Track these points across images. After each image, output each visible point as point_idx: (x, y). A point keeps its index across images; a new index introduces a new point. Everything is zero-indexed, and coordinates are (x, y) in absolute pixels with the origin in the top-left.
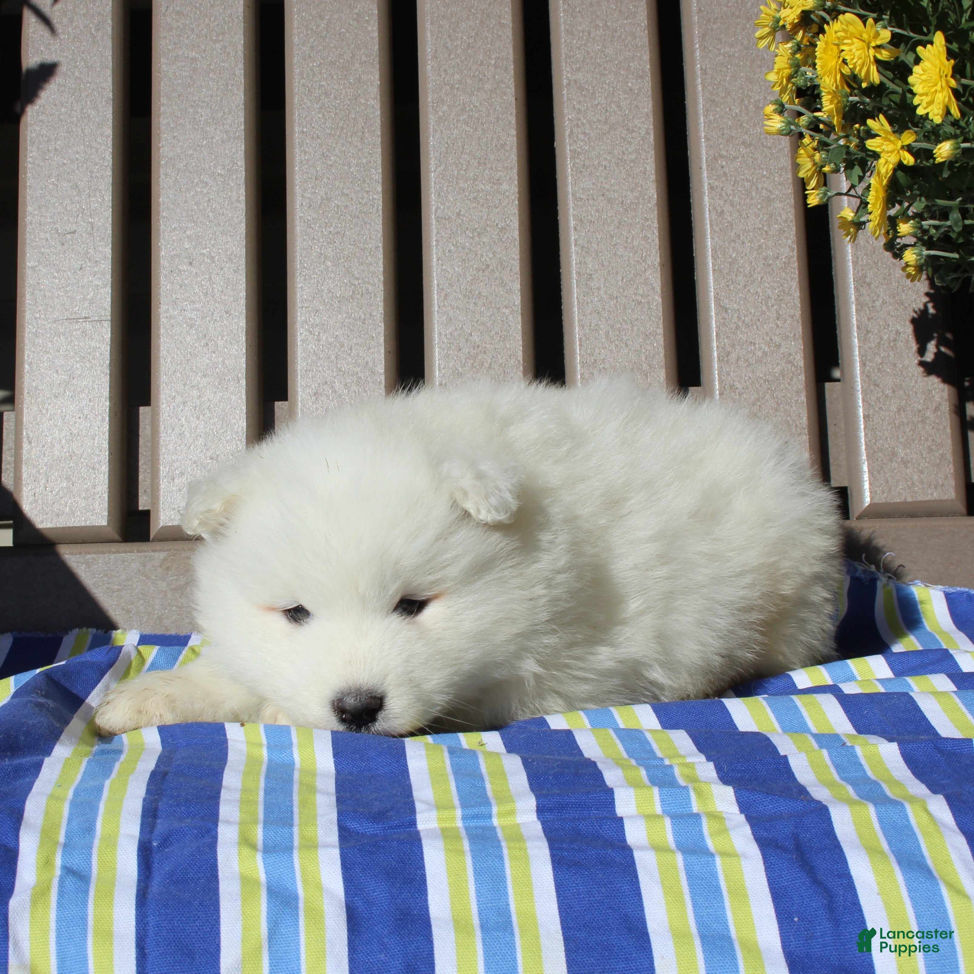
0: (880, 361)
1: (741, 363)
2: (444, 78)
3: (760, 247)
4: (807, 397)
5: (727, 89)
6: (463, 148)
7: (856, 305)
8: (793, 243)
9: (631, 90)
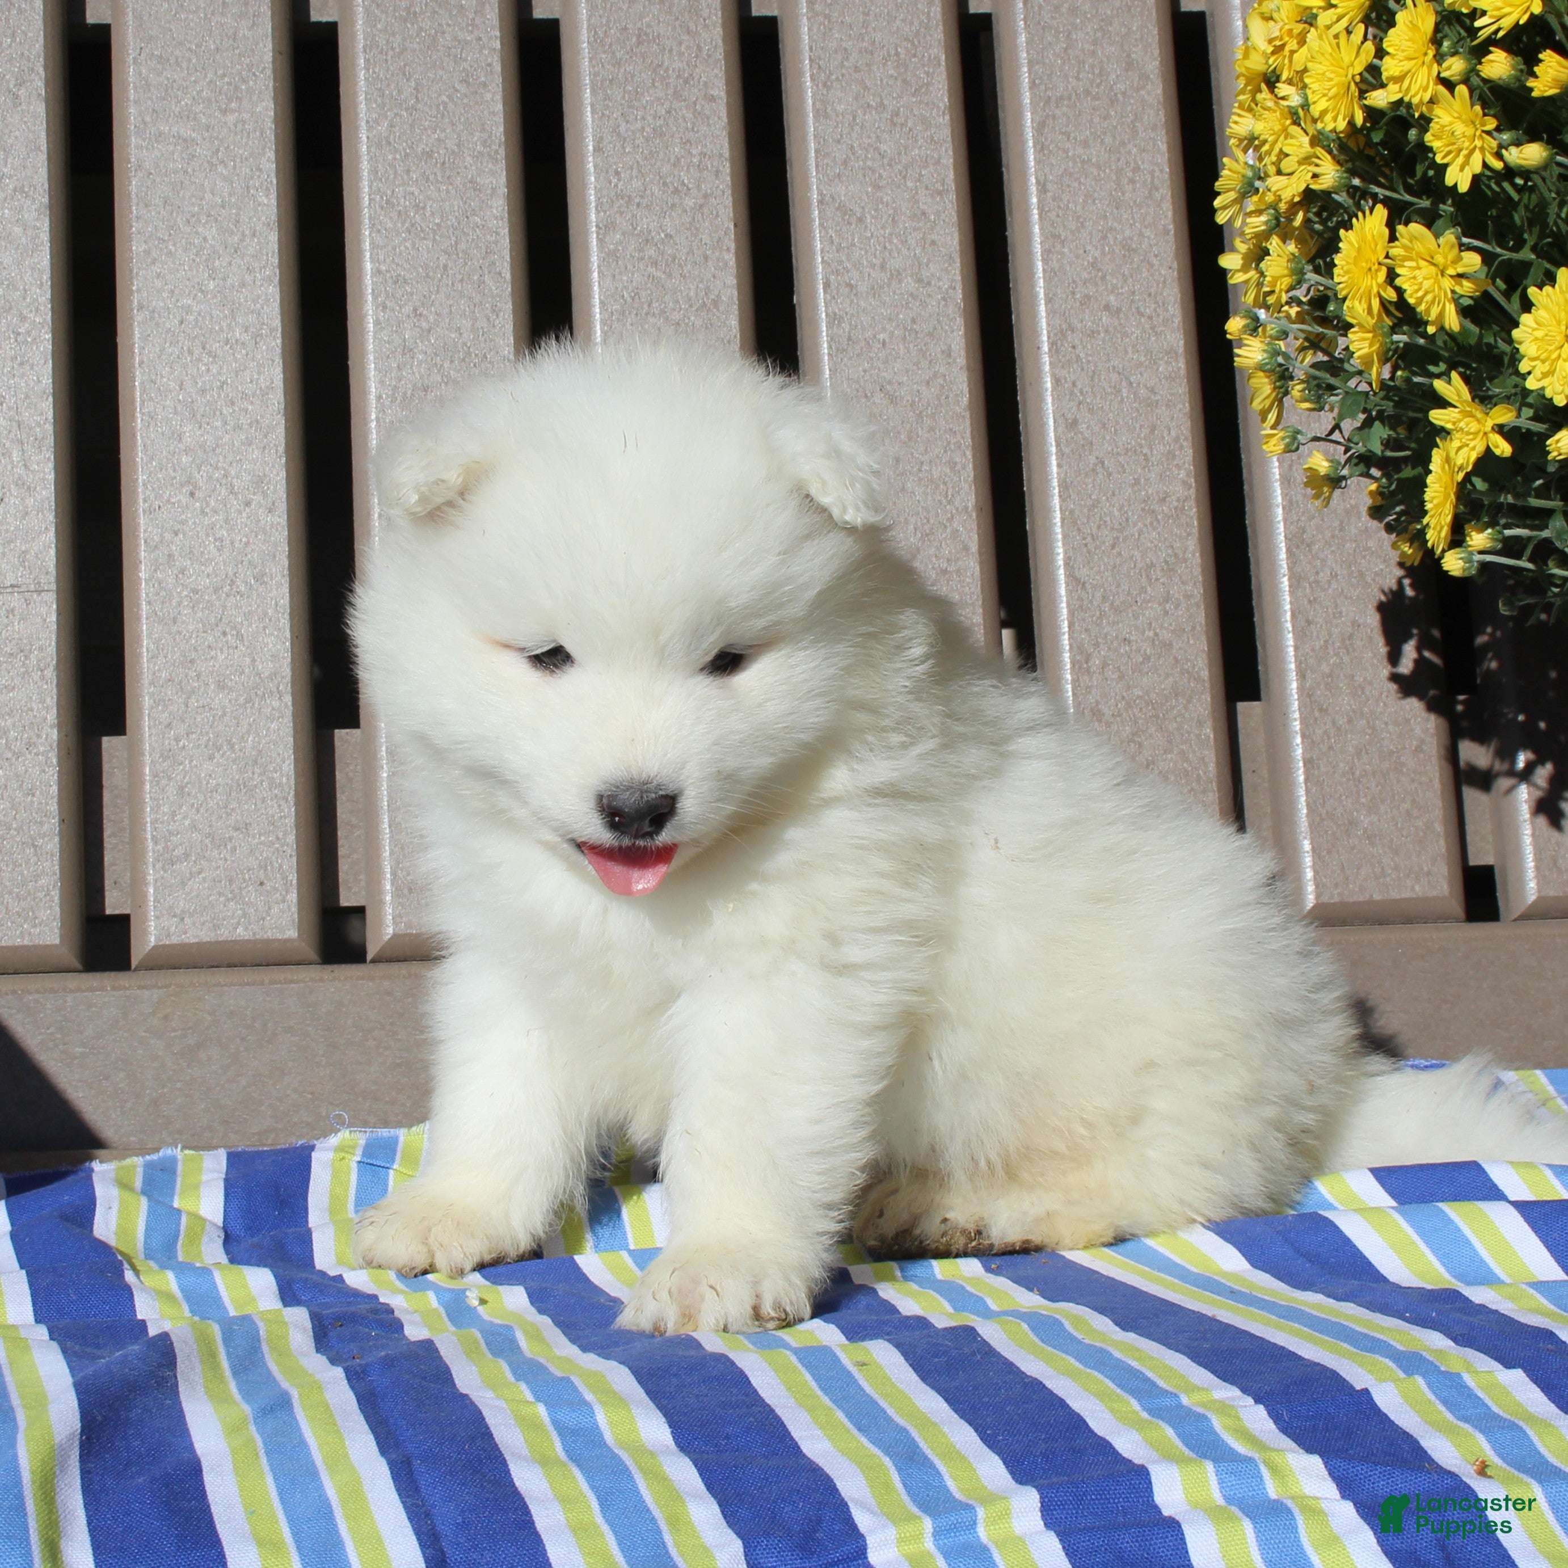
0: (1327, 670)
1: (1109, 673)
2: (616, 186)
3: (1137, 482)
4: (1215, 730)
5: (1079, 217)
6: (649, 305)
7: (1289, 579)
8: (1188, 475)
9: (924, 214)
